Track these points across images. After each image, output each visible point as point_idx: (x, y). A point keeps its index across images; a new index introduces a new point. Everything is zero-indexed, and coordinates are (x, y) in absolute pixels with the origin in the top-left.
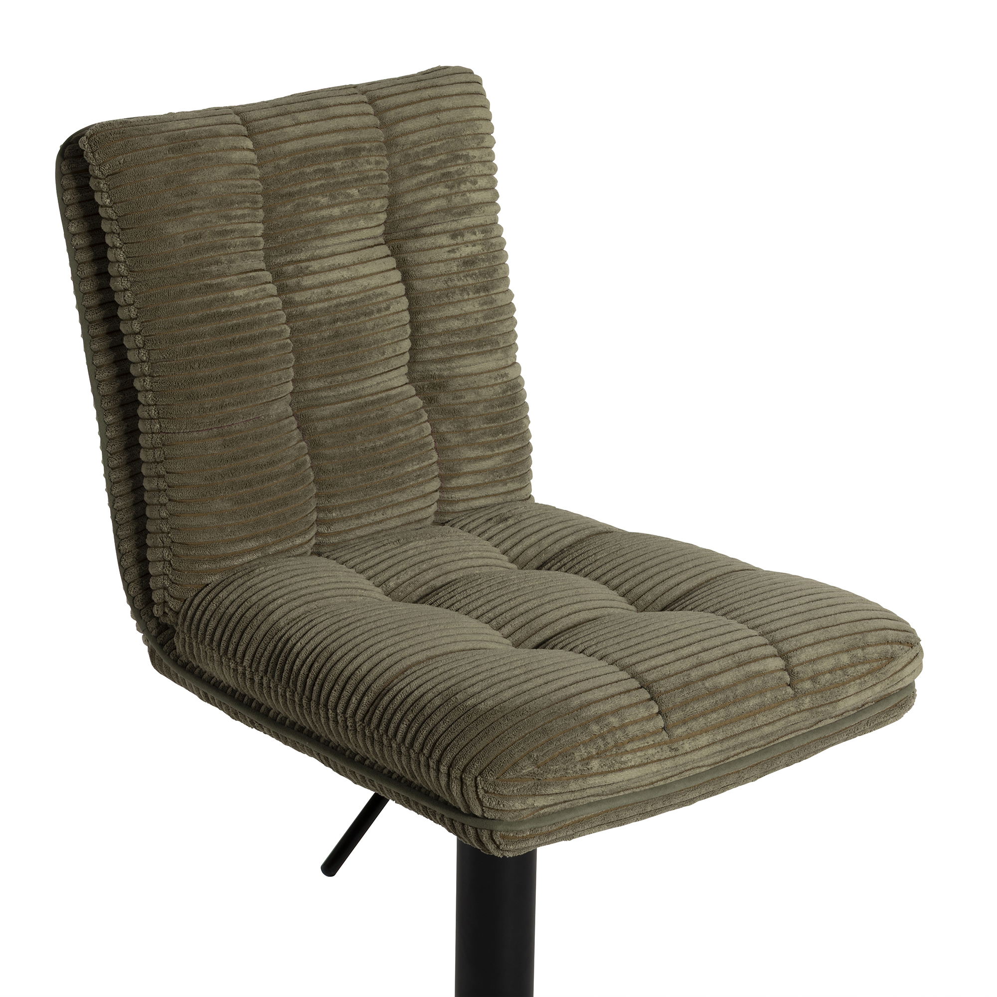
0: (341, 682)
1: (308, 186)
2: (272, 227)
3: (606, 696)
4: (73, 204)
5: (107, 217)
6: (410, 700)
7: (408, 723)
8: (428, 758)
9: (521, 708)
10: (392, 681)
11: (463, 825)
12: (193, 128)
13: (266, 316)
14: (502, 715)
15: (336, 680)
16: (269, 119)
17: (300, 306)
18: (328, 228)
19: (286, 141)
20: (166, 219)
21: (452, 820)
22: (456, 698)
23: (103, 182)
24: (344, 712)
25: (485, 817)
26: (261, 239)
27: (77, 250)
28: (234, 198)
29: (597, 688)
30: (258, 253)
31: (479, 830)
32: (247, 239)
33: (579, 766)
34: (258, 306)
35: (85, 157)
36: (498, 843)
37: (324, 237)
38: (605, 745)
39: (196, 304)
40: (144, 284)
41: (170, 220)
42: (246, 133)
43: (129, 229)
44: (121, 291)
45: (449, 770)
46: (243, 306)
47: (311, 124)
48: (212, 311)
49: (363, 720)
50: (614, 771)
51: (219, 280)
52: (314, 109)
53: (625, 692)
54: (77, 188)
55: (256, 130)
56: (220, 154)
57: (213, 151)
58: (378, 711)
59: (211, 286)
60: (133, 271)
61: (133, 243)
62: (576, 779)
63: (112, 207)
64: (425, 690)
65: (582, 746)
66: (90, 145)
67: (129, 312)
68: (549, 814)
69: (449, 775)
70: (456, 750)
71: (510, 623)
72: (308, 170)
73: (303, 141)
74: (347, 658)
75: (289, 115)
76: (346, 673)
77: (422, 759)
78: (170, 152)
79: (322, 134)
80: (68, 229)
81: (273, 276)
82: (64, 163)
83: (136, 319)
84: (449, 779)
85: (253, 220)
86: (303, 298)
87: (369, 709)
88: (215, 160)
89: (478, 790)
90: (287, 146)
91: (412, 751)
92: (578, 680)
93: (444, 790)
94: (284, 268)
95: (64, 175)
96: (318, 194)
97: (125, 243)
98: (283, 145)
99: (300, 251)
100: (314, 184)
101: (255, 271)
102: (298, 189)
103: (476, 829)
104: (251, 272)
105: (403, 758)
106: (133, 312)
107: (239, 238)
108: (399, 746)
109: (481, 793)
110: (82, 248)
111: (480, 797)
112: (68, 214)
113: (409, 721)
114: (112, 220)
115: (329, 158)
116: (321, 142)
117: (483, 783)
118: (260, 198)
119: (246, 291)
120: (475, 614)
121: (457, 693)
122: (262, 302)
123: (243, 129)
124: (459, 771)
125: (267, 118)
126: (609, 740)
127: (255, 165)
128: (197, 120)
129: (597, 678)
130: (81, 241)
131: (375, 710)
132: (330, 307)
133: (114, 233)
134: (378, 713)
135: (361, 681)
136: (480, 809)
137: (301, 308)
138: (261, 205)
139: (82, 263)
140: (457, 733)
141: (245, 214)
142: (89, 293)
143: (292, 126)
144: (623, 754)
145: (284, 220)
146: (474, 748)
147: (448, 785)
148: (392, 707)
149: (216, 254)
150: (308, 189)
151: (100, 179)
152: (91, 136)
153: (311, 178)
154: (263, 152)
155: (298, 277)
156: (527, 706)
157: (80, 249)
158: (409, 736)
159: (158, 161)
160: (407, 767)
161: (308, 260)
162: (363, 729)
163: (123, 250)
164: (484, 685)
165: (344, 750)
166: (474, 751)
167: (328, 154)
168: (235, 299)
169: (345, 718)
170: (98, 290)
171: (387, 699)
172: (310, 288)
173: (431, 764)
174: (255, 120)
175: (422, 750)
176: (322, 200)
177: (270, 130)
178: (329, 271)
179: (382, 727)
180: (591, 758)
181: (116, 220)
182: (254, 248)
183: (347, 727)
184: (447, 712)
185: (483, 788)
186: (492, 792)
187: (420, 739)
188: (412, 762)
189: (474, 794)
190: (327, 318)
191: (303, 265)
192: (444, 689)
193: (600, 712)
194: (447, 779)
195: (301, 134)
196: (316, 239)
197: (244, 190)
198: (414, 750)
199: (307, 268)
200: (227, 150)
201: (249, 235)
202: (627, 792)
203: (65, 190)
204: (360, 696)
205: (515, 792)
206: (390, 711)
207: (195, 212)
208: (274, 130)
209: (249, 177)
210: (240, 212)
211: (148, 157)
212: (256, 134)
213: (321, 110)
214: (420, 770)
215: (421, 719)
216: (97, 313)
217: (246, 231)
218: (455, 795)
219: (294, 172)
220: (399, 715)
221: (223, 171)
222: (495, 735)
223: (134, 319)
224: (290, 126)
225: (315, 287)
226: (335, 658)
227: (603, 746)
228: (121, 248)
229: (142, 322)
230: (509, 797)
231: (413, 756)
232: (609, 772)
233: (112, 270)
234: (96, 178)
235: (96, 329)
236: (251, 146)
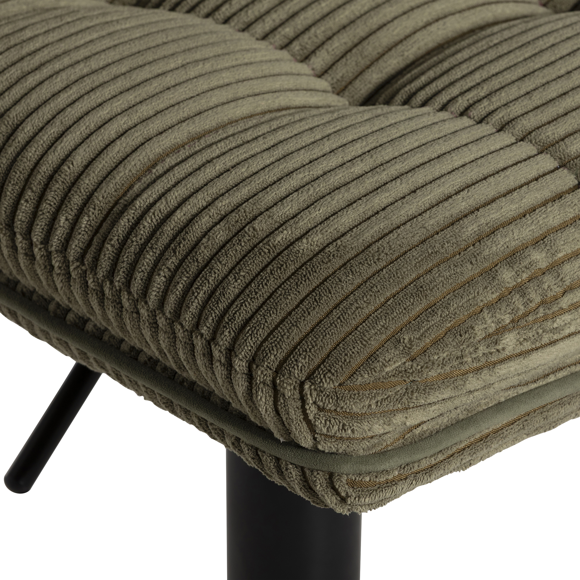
0: (36, 184)
3: (521, 211)
6: (169, 229)
7: (168, 273)
8: (209, 343)
9: (375, 248)
10: (131, 187)
11: (278, 460)
14: (341, 262)
15: (27, 180)
21: (257, 449)
22: (254, 229)
24: (46, 241)
25: (318, 449)
29: (504, 195)
31: (308, 472)
33: (482, 349)
36: (343, 494)
38: (525, 305)
45: (250, 368)
49: (81, 258)
50: (542, 347)
53: (553, 200)
58: (109, 246)
62: (478, 370)
64: (195, 211)
65: (486, 311)
68: (431, 435)
69: (250, 376)
70: (262, 333)
71: (325, 47)
74: (46, 137)
76: (45, 169)
77: (199, 343)
84: (251, 383)
87: (91, 240)
89: (307, 407)
91: (179, 327)
92: (469, 182)
93: (242, 401)
103: (302, 468)
105: (162, 336)
108: (153, 314)
109: (312, 411)
111: (311, 417)
113: (169, 270)
117: (315, 394)
120: (260, 29)
121: (255, 218)
124: (270, 371)
126: (533, 295)
129: (502, 174)
131: (104, 242)
134: (109, 250)
135: (73, 184)
136: (309, 437)
140: (261, 300)
144: (554, 316)
146: (295, 330)
147: (250, 393)
148: (136, 241)
156: (384, 242)
158: (172, 299)
160: (170, 352)
162: (84, 275)
164: (301, 199)
165: (45, 300)
166: (296, 335)
169: (47, 250)
171: (124, 223)
173: (216, 354)
175: (197, 325)
179: (119, 277)
180: (502, 331)
183: (52, 267)
184: (239, 256)
185: (315, 403)
186: (333, 408)
187: (194, 307)
188: (179, 346)
189: (299, 412)
192: (230, 208)
193: (513, 244)
194: (246, 384)
198: (182, 326)
202: (560, 375)
204: (73, 214)
205: (373, 406)
206: (132, 248)
214: (195, 361)
215: (193, 268)
218: (263, 413)
220: (149, 258)
222: (332, 304)
226: (21, 137)
227: (522, 308)
230: (360, 417)
231: (180, 334)
232: (532, 350)
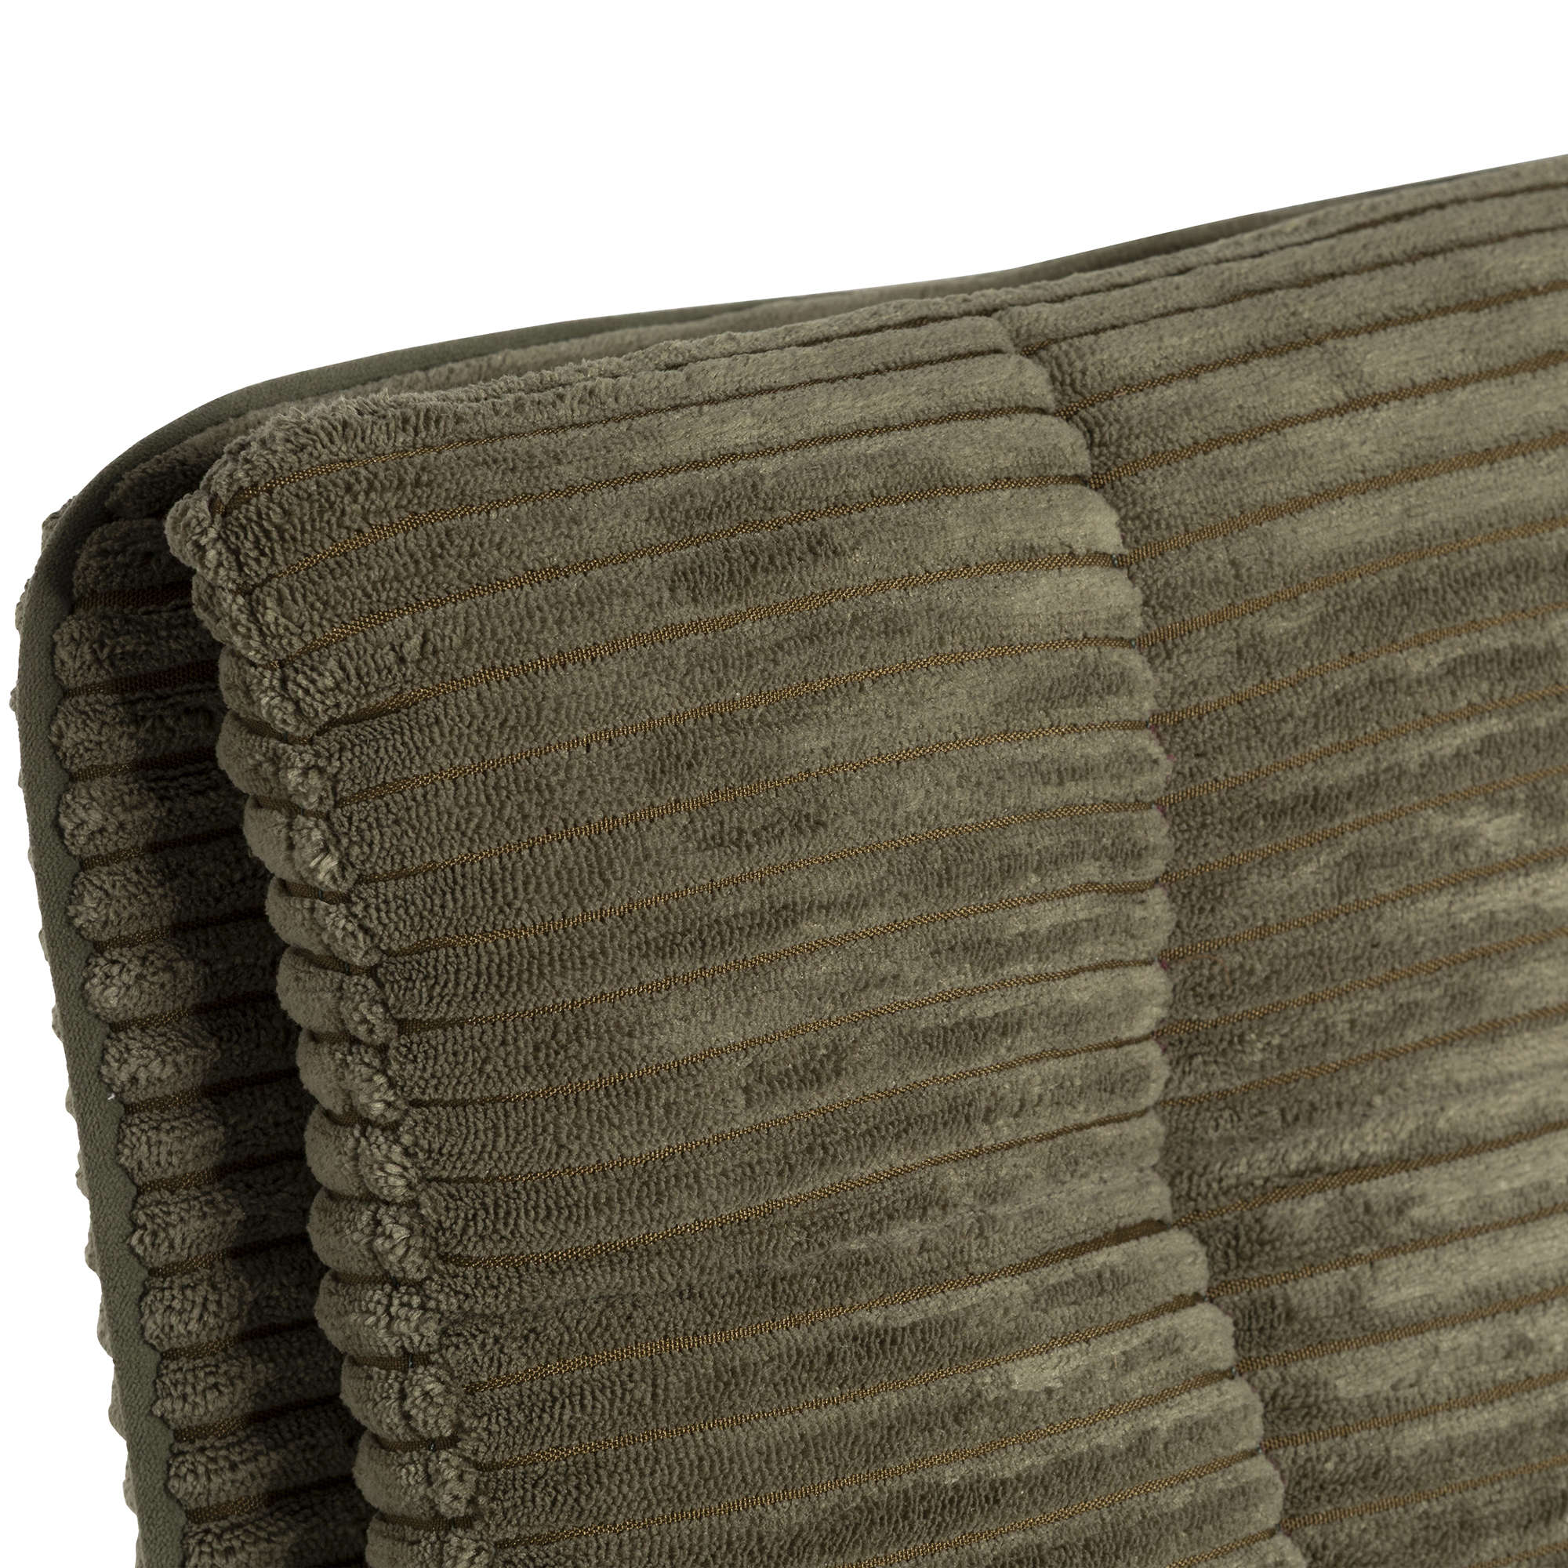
1: (1413, 752)
2: (1215, 987)
4: (116, 856)
5: (317, 950)
12: (801, 445)
13: (1180, 1498)
16: (1207, 378)
17: (1362, 1426)
18: (1514, 982)
19: (1297, 505)
20: (651, 973)
23: (299, 758)
26: (1152, 1052)
27: (130, 1109)
28: (1021, 840)
30: (1134, 1130)
32: (1080, 1060)
34: (1140, 1444)
35: (200, 613)
37: (1494, 1032)
39: (809, 1446)
40: (519, 1330)
41: (671, 981)
42: (1083, 461)
43: (442, 1024)
44: (386, 1363)
46: (1059, 1444)
47: (1432, 399)
48: (894, 1485)
51: (933, 1306)
52: (1445, 311)
54: (140, 766)
55: (1138, 446)
56: (945, 595)
57: (907, 583)
59: (887, 1340)
60: (459, 1260)
61: (464, 1104)
63: (346, 899)
66: (236, 552)
67: (429, 1480)
72: (1417, 664)
73: (1393, 502)
75: (1315, 353)
78: (681, 594)
79: (1487, 456)
80: (84, 997)
81: (1211, 1257)
82: (71, 627)
83: (467, 1523)
85: (1115, 951)
86: (1379, 1385)
88: (921, 630)
90: (1303, 531)
94: (1277, 1212)
95: (66, 693)
96: (1467, 797)
97: (416, 1103)
98: (1282, 528)
99: (1359, 1109)
100: (1447, 743)
101: (1121, 1235)
102: (1360, 768)
104: (1097, 1244)
106: (454, 1486)
107: (1038, 1058)
110: (160, 1104)
112: (89, 911)
114: (347, 969)
115: (1528, 592)
116: (1488, 503)
118: (1154, 830)
119: (1076, 1359)
122: (1163, 1419)
123: (1067, 438)
125: (1193, 373)
127: (1127, 643)
128: (819, 397)
130: (155, 1066)
132: (1524, 1429)
133: (355, 1041)
137: (1368, 1442)
138: (1156, 866)
139: (155, 1185)
141: (1077, 926)
142: (194, 1352)
143: (1330, 413)
145: (1279, 944)
149: (917, 1159)
150: (1414, 767)
151: (284, 738)
152: (240, 496)
153: (1431, 704)
154: (1177, 569)
155: (1347, 1262)
157: (148, 1105)
159: (615, 646)
161: (1401, 1163)
163: (407, 1140)
167: (1524, 569)
168: (1017, 1410)
170: (244, 1337)
172: (1417, 1327)
174: (1132, 385)
176: (1490, 831)
177: (1215, 443)
178: (1521, 1221)
181: (371, 972)
182: (1118, 1105)
190: (1511, 1496)
191: (1380, 1190)
195: (1378, 460)
196: (1445, 1042)
197: (1073, 790)
199: (1400, 1207)
200: (982, 569)
201: (1093, 1040)
203: (73, 778)
207: (813, 928)
208: (1235, 440)
209: (1099, 716)
210: (1048, 917)
211: (559, 622)
212: (1137, 465)
213: (1484, 317)
216: (233, 1467)
217: (1078, 1017)
219: (1341, 679)
221: (962, 692)
223: (454, 1523)
224: (1317, 416)
225: (1443, 1318)
228: (392, 1129)
229: (501, 1545)
233: (333, 1241)
234: (259, 729)
235: (229, 1551)
236: (1110, 539)
